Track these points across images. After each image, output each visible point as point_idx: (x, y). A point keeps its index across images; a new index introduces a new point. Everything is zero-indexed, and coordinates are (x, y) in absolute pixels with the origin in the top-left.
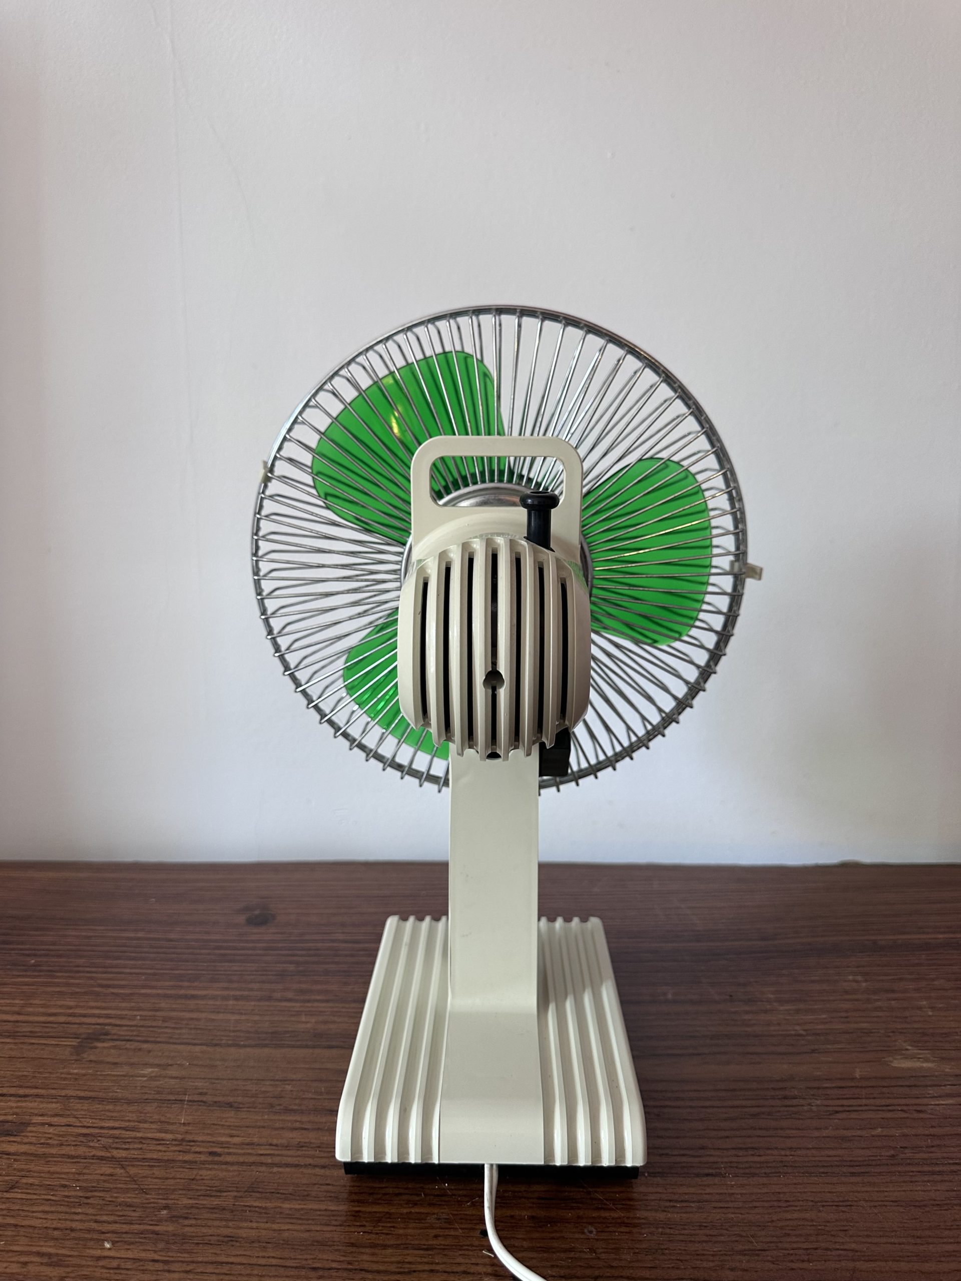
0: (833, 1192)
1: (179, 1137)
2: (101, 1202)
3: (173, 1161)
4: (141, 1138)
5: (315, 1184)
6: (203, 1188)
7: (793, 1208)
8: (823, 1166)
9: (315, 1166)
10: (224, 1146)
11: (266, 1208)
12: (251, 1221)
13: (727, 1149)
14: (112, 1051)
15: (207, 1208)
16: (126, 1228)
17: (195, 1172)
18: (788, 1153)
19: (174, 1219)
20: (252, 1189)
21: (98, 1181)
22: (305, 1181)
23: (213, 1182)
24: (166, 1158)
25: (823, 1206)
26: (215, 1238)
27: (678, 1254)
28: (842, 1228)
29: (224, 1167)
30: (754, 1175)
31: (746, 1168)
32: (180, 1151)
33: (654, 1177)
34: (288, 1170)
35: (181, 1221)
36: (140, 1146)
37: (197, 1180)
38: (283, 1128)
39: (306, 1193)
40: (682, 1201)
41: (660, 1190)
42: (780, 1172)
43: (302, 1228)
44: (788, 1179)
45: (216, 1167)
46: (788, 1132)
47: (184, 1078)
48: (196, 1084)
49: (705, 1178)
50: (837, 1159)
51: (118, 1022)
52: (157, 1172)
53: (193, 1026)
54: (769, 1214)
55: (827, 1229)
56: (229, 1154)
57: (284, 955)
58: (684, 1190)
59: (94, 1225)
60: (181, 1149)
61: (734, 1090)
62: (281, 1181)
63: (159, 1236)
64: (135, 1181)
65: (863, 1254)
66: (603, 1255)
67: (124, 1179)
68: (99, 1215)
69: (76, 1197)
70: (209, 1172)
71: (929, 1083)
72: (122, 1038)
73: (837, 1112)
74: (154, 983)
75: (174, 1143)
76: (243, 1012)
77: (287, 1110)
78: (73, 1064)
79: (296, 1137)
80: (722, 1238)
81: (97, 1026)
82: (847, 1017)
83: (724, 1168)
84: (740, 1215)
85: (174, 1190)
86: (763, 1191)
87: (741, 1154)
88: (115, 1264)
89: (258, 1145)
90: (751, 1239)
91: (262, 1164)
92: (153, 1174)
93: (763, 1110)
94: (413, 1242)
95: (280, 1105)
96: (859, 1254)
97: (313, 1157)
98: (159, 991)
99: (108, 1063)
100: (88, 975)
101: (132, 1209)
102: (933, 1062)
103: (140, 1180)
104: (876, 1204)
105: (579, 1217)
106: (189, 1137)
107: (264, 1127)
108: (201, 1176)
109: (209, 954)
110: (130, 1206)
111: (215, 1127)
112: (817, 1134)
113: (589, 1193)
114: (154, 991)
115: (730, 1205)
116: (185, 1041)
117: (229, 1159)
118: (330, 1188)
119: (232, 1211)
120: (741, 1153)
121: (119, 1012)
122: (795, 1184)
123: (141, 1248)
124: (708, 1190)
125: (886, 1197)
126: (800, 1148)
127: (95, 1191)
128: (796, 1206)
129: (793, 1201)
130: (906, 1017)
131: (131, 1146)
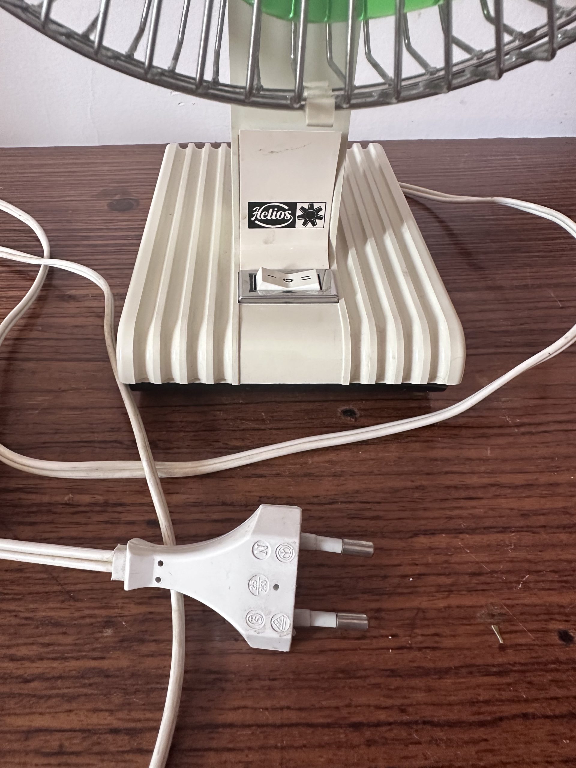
1: (100, 498)
2: (14, 621)
19: (125, 645)
24: (89, 535)
32: (107, 522)
36: (50, 518)
60: (107, 519)
63: (110, 679)
64: (55, 578)
68: (14, 645)
88: (54, 742)
101: (62, 630)
110: (56, 625)
123: (90, 706)
131: (38, 519)
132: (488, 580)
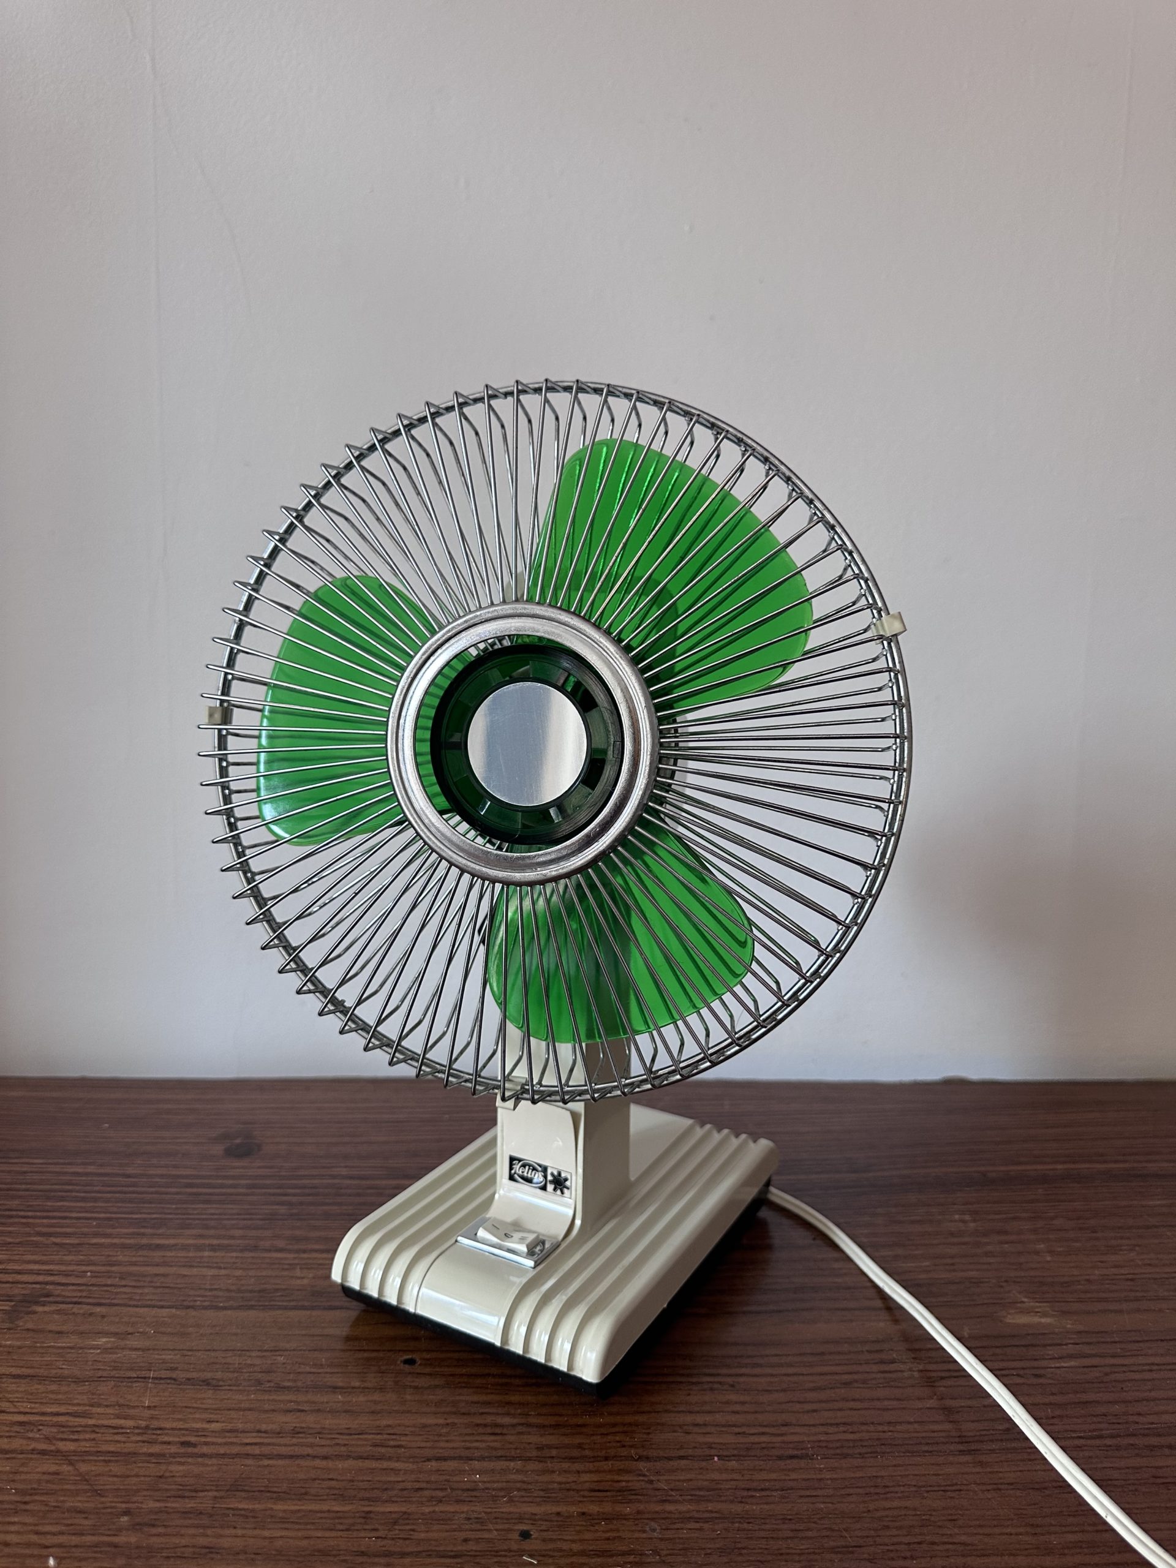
0: (939, 1475)
1: (143, 1424)
2: (43, 1508)
3: (135, 1453)
4: (95, 1426)
5: (315, 1479)
6: (173, 1487)
7: (892, 1495)
8: (927, 1444)
9: (315, 1457)
10: (200, 1434)
11: (253, 1510)
12: (235, 1528)
13: (814, 1425)
14: (56, 1317)
15: (178, 1512)
16: (75, 1540)
17: (163, 1467)
18: (886, 1428)
19: (138, 1527)
20: (236, 1487)
21: (39, 1481)
22: (302, 1476)
23: (187, 1479)
24: (126, 1450)
25: (928, 1492)
26: (191, 1550)
27: (758, 1553)
28: (950, 1517)
29: (200, 1460)
30: (845, 1456)
31: (837, 1448)
32: (143, 1442)
33: (728, 1461)
34: (280, 1462)
35: (146, 1529)
36: (93, 1436)
37: (166, 1478)
38: (274, 1411)
39: (303, 1491)
40: (762, 1490)
41: (735, 1476)
42: (877, 1452)
43: (300, 1534)
44: (887, 1459)
45: (190, 1460)
46: (886, 1403)
47: (149, 1350)
48: (164, 1357)
49: (788, 1462)
50: (943, 1434)
51: (64, 1280)
52: (115, 1468)
53: (158, 1284)
54: (864, 1502)
55: (932, 1519)
56: (206, 1444)
57: (274, 1195)
58: (764, 1475)
59: (34, 1538)
60: (146, 1439)
61: (823, 1354)
62: (272, 1476)
63: (118, 1549)
64: (86, 1480)
65: (974, 1547)
66: (669, 1557)
67: (72, 1478)
68: (41, 1524)
69: (11, 1502)
70: (181, 1468)
71: (1049, 1342)
72: (69, 1300)
73: (942, 1378)
74: (109, 1231)
75: (137, 1431)
76: (222, 1265)
77: (280, 1388)
78: (5, 1333)
79: (291, 1421)
80: (810, 1534)
81: (34, 1286)
82: (953, 1264)
83: (812, 1448)
84: (830, 1505)
85: (138, 1491)
86: (857, 1475)
87: (830, 1432)
89: (244, 1432)
90: (845, 1534)
91: (247, 1455)
92: (110, 1470)
93: (856, 1377)
94: (437, 1549)
95: (269, 1381)
96: (970, 1547)
97: (312, 1445)
98: (116, 1241)
99: (50, 1331)
100: (24, 1220)
101: (83, 1516)
102: (1053, 1316)
103: (93, 1478)
104: (989, 1487)
105: (638, 1512)
106: (155, 1424)
107: (250, 1410)
108: (171, 1472)
109: (177, 1193)
110: (80, 1512)
111: (189, 1410)
112: (919, 1404)
113: (651, 1482)
114: (108, 1241)
115: (819, 1493)
116: (149, 1303)
117: (205, 1450)
118: (333, 1483)
119: (211, 1516)
120: (831, 1430)
121: (63, 1268)
122: (895, 1466)
124: (793, 1476)
125: (1001, 1478)
126: (900, 1423)
127: (36, 1494)
128: (897, 1492)
129: (893, 1486)
130: (1021, 1264)
131: (82, 1437)
132: (478, 1495)
